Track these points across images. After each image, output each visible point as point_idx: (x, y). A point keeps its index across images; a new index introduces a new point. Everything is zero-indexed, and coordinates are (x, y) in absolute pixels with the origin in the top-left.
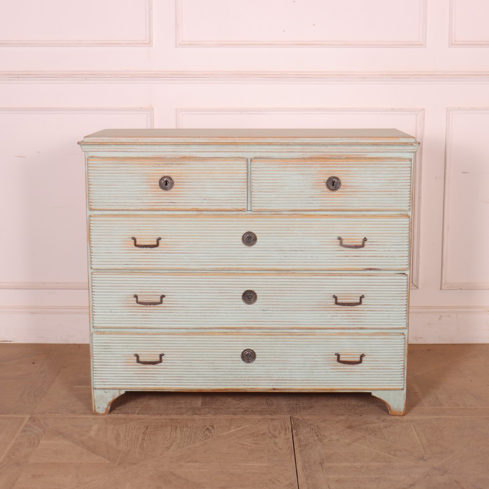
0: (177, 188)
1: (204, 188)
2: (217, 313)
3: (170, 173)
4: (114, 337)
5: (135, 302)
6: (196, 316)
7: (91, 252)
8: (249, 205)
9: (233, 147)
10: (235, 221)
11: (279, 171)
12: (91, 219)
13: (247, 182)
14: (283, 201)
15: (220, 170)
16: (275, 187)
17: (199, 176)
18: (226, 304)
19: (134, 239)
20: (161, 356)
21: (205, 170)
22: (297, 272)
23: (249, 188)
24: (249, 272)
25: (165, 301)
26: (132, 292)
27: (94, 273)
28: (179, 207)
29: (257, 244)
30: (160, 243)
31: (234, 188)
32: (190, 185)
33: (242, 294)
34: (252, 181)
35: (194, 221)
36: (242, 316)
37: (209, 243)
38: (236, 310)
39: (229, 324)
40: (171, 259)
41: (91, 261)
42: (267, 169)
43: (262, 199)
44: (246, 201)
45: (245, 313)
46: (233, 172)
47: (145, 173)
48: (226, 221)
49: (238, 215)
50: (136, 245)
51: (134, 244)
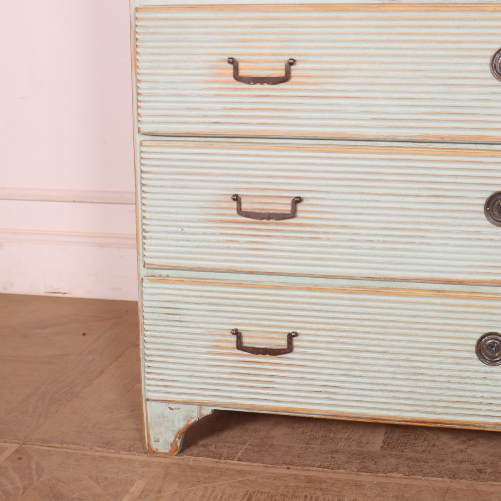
2: (421, 244)
4: (189, 290)
5: (235, 212)
6: (372, 248)
7: (138, 94)
10: (475, 19)
12: (139, 15)
18: (444, 224)
19: (233, 62)
20: (291, 337)
25: (301, 211)
26: (229, 189)
27: (145, 143)
30: (293, 73)
33: (484, 202)
35: (375, 19)
36: (483, 253)
37: (409, 74)
38: (469, 239)
39: (451, 272)
40: (317, 111)
41: (138, 114)
45: (490, 247)
48: (453, 19)
49: (482, 4)
50: (237, 77)
51: (233, 75)
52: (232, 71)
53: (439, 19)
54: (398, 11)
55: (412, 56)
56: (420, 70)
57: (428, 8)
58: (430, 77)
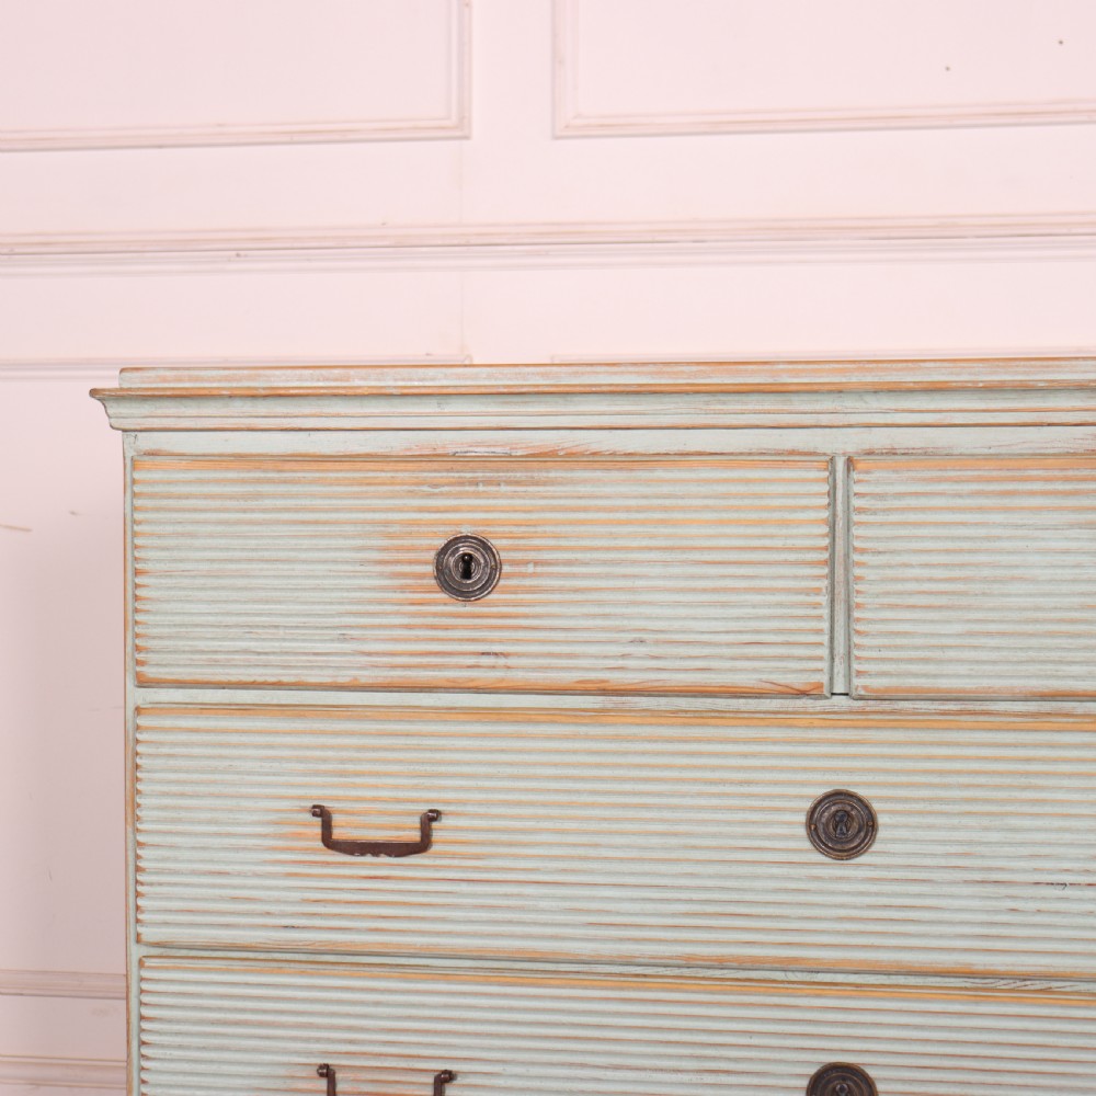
0: (514, 591)
1: (632, 590)
3: (487, 523)
7: (138, 869)
8: (840, 668)
9: (769, 403)
10: (775, 742)
11: (980, 509)
12: (141, 721)
13: (831, 562)
14: (998, 648)
15: (707, 508)
16: (960, 587)
17: (612, 536)
19: (322, 813)
21: (639, 509)
22: (1067, 986)
23: (840, 590)
24: (840, 978)
26: (310, 1053)
27: (148, 962)
28: (518, 677)
29: (876, 847)
30: (436, 836)
31: (773, 591)
32: (574, 576)
33: (805, 1083)
34: (856, 557)
35: (587, 738)
37: (654, 841)
40: (483, 907)
41: (138, 908)
42: (923, 502)
43: (899, 641)
44: (824, 652)
46: (765, 515)
47: (373, 523)
48: (735, 741)
49: (787, 713)
50: (329, 842)
51: (320, 837)
52: (318, 830)
53: (709, 741)
54: (631, 724)
55: (660, 807)
56: (675, 834)
57: (686, 720)
58: (694, 848)
